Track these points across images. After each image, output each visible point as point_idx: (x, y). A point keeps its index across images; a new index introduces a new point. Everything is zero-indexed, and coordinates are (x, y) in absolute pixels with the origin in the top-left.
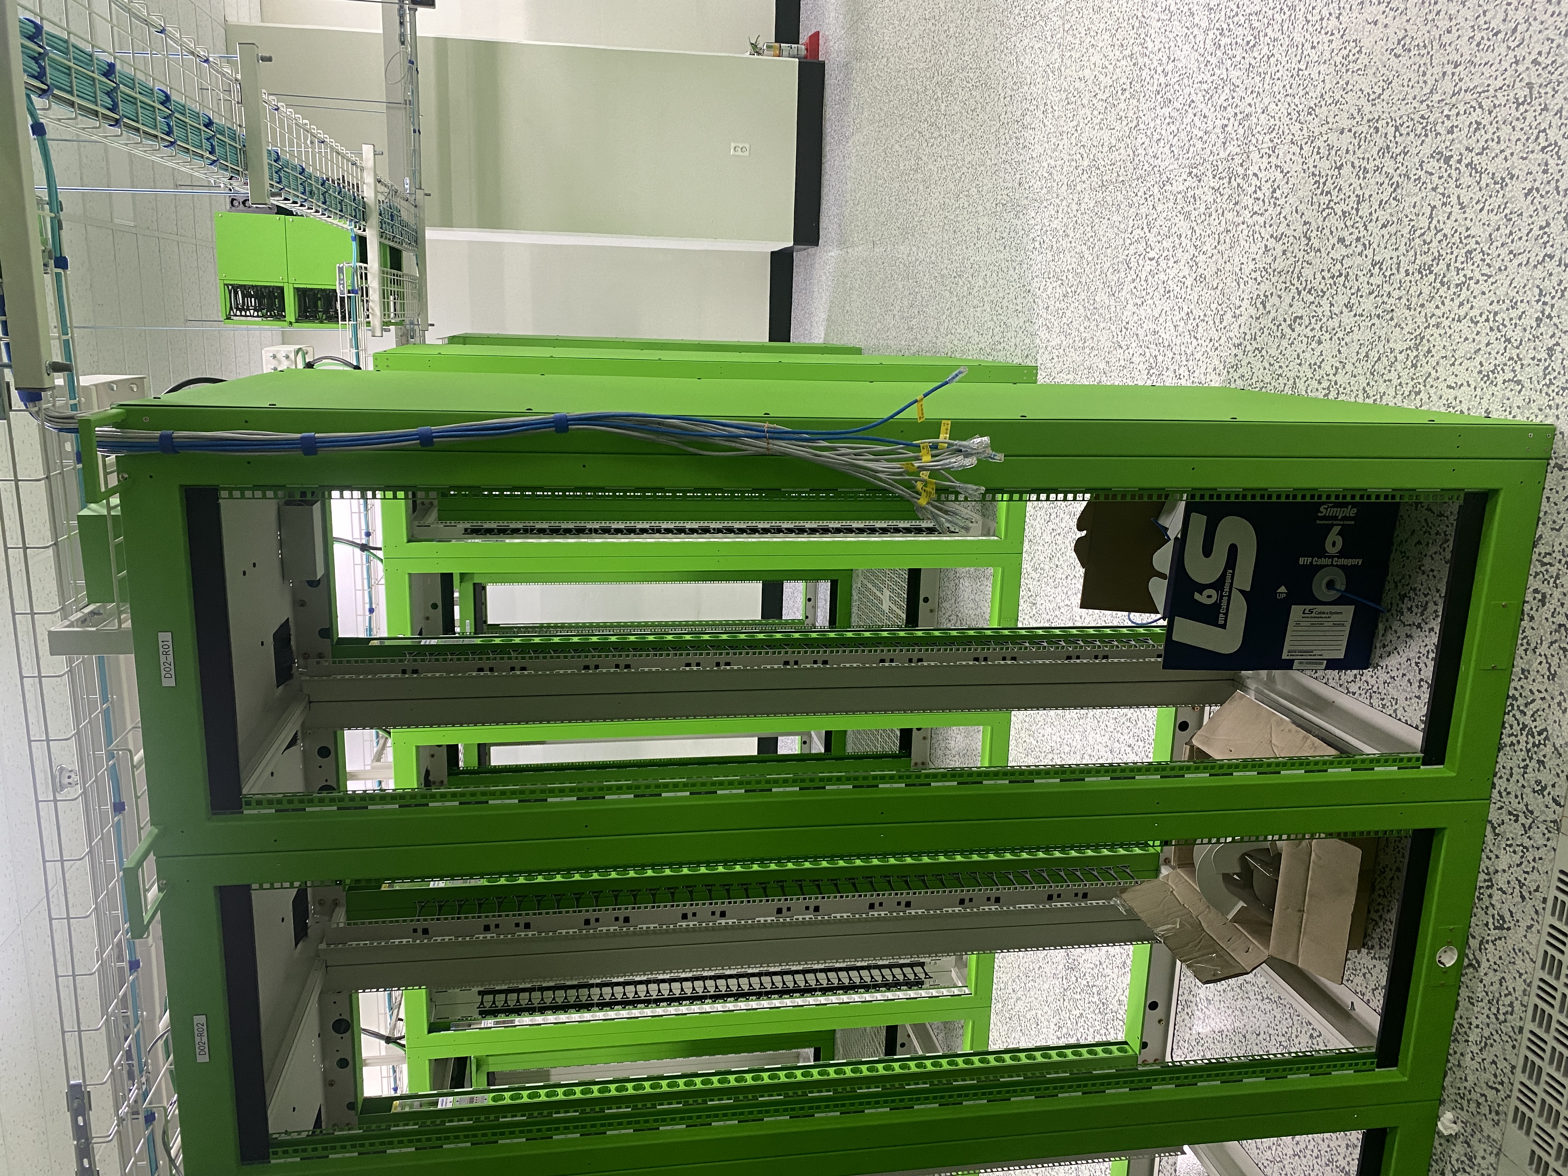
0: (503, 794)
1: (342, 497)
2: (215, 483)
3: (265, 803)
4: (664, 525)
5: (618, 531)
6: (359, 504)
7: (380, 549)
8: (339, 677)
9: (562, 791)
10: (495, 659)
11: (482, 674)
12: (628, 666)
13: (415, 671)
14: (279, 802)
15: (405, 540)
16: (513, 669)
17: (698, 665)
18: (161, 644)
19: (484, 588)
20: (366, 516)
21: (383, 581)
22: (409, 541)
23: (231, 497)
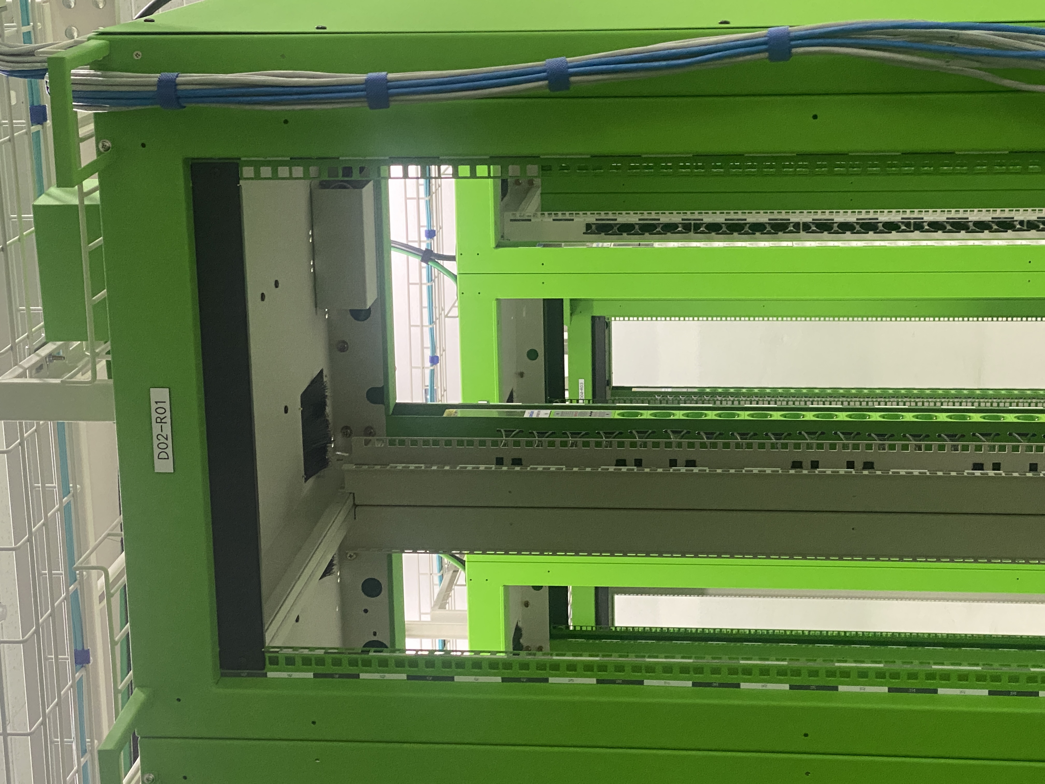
0: (668, 670)
1: (406, 175)
2: (234, 154)
3: (299, 661)
4: (929, 216)
5: (845, 227)
6: (418, 185)
7: (452, 258)
8: (400, 467)
9: (765, 672)
10: (645, 445)
11: (624, 469)
12: (869, 465)
13: (517, 462)
14: (320, 661)
15: (493, 244)
16: (673, 463)
17: (996, 467)
18: (154, 406)
19: (608, 325)
20: (429, 204)
21: (455, 312)
22: (498, 246)
23: (257, 176)
